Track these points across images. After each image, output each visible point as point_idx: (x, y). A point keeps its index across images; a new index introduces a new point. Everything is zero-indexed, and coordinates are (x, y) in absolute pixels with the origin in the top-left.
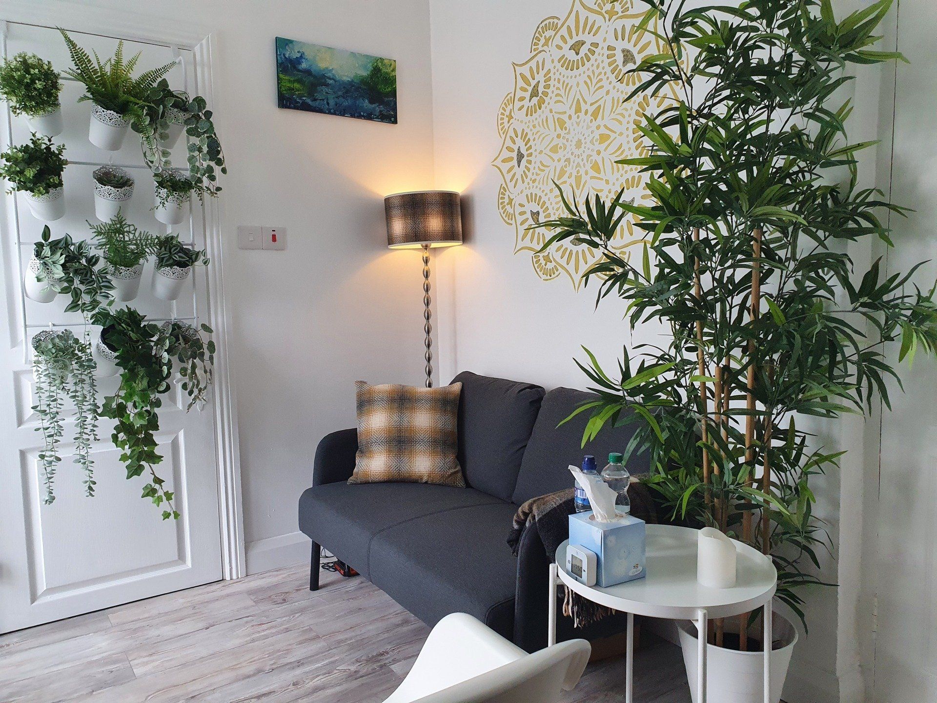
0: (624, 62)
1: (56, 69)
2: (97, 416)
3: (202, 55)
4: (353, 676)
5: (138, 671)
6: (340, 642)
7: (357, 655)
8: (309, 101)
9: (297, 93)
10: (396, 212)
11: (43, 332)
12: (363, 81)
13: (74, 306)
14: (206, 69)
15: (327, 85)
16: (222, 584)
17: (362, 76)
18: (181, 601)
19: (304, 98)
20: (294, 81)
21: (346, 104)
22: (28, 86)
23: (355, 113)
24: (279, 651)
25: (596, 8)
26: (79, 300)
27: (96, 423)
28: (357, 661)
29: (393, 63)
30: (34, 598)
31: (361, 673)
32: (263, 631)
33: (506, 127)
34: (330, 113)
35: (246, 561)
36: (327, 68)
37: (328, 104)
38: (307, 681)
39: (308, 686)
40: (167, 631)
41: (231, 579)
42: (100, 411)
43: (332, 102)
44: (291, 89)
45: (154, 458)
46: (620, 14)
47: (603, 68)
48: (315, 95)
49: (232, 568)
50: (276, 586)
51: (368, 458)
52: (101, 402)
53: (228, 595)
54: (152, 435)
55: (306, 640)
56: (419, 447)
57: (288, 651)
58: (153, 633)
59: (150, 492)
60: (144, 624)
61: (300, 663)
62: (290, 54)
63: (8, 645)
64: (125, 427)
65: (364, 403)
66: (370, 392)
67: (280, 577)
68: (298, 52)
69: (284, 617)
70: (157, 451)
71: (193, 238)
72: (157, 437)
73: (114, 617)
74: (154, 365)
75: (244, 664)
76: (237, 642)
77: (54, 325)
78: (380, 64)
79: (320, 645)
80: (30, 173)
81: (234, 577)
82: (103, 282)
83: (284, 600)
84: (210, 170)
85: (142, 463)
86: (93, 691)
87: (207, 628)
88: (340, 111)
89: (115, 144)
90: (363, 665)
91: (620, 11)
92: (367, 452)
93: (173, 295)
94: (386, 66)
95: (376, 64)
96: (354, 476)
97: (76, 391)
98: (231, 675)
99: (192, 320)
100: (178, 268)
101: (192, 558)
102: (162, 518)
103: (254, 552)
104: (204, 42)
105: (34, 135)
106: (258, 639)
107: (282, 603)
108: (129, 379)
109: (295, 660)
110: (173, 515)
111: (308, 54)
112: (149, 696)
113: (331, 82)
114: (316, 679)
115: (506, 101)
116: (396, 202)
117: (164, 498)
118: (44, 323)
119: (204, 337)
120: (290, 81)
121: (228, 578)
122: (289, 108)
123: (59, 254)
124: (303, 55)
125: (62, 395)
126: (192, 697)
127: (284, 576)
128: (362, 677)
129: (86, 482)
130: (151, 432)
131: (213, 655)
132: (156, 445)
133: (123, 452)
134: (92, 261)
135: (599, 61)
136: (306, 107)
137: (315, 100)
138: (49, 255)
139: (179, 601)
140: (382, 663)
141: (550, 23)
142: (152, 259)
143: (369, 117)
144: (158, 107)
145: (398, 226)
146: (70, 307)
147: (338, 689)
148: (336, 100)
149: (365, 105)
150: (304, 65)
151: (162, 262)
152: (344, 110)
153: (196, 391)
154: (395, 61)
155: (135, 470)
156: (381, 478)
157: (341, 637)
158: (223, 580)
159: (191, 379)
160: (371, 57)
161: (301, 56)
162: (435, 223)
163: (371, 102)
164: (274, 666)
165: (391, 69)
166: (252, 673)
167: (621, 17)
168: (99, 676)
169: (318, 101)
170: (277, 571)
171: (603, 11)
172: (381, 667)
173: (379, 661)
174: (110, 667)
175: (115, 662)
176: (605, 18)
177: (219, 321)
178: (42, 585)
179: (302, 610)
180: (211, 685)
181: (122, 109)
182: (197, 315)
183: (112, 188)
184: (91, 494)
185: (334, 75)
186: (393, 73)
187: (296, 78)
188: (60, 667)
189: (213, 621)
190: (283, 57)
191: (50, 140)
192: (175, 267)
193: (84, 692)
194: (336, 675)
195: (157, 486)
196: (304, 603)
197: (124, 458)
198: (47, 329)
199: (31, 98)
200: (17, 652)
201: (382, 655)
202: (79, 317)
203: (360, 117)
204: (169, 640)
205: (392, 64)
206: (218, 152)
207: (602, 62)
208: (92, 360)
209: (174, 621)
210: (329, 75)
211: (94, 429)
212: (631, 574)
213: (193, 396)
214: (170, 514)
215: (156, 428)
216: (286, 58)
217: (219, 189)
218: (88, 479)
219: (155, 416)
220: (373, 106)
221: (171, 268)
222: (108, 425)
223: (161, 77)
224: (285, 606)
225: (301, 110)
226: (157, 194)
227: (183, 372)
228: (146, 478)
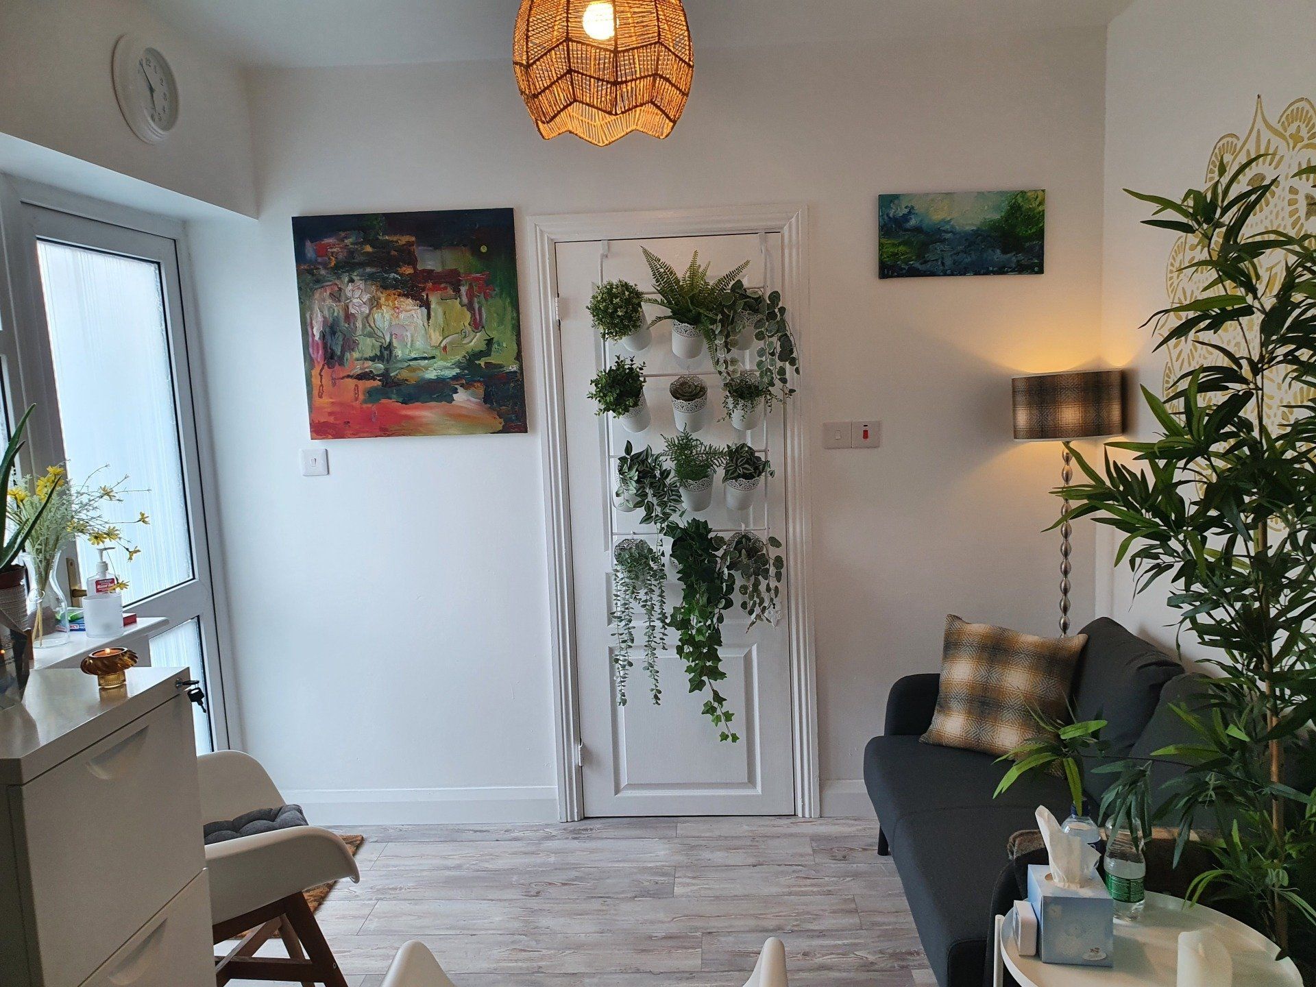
0: (1307, 214)
1: (640, 289)
2: (666, 626)
3: (790, 236)
4: (867, 966)
5: (678, 890)
6: (874, 924)
7: (884, 945)
8: (917, 265)
9: (902, 257)
10: (1021, 398)
11: (625, 540)
12: (995, 227)
13: (647, 519)
14: (794, 251)
15: (943, 241)
16: (793, 820)
17: (991, 221)
18: (746, 828)
19: (911, 263)
20: (900, 244)
21: (968, 260)
22: (612, 315)
23: (981, 269)
24: (808, 913)
25: (1279, 127)
26: (652, 512)
27: (666, 632)
28: (881, 952)
29: (1040, 194)
30: (617, 791)
31: (876, 967)
32: (805, 886)
33: (1175, 284)
34: (945, 274)
35: (821, 801)
36: (943, 220)
37: (943, 264)
38: (818, 955)
39: (816, 961)
40: (718, 857)
41: (804, 817)
42: (668, 621)
43: (948, 262)
44: (894, 254)
45: (716, 674)
46: (1306, 142)
47: (1283, 219)
48: (926, 256)
49: (806, 804)
50: (846, 837)
51: (946, 715)
52: (669, 610)
53: (791, 835)
54: (717, 650)
55: (842, 911)
56: (1007, 715)
57: (817, 917)
58: (706, 855)
59: (710, 710)
60: (703, 843)
61: (822, 934)
62: (895, 212)
63: (591, 829)
64: (687, 640)
65: (952, 645)
66: (960, 633)
67: (854, 829)
68: (906, 208)
69: (835, 877)
70: (721, 667)
71: (767, 443)
72: (721, 652)
73: (684, 828)
74: (716, 581)
75: (769, 916)
76: (774, 890)
77: (634, 533)
78: (1020, 200)
79: (854, 920)
80: (610, 398)
81: (807, 815)
82: (673, 495)
83: (845, 857)
84: (782, 371)
85: (705, 678)
86: (636, 897)
87: (754, 866)
88: (959, 271)
89: (693, 352)
90: (884, 959)
91: (1306, 136)
92: (946, 709)
93: (743, 505)
94: (1030, 201)
95: (1014, 201)
96: (927, 733)
97: (646, 601)
98: (752, 923)
99: (760, 530)
100: (744, 480)
101: (762, 785)
102: (720, 739)
103: (830, 793)
104: (793, 220)
105: (618, 358)
106: (796, 894)
107: (840, 860)
108: (689, 595)
109: (819, 928)
110: (730, 738)
111: (919, 207)
112: (676, 918)
113: (949, 236)
114: (828, 957)
115: (1176, 248)
116: (1021, 386)
117: (723, 718)
118: (627, 532)
119: (773, 553)
120: (894, 245)
121: (800, 814)
122: (892, 277)
123: (634, 470)
124: (913, 211)
125: (634, 604)
126: (709, 933)
127: (860, 828)
128: (874, 971)
129: (652, 690)
130: (716, 647)
131: (746, 897)
132: (720, 660)
133: (689, 664)
134: (665, 474)
135: (1279, 208)
136: (913, 273)
137: (925, 262)
138: (627, 471)
139: (744, 827)
140: (904, 964)
141: (1228, 142)
142: (720, 472)
143: (1001, 270)
144: (730, 312)
145: (1022, 417)
146: (646, 518)
147: (844, 975)
148: (955, 257)
149: (995, 257)
150: (913, 222)
151: (731, 475)
152: (965, 268)
153: (757, 610)
154: (1043, 191)
155: (697, 685)
156: (956, 743)
157: (879, 919)
158: (795, 815)
159: (751, 598)
160: (1007, 192)
161: (910, 212)
162: (1070, 415)
163: (1004, 252)
164: (796, 929)
165: (1037, 203)
166: (771, 928)
167: (1307, 146)
168: (646, 884)
169: (930, 263)
170: (855, 820)
171: (1287, 134)
172: (902, 967)
173: (903, 960)
174: (657, 878)
175: (664, 875)
176: (1288, 144)
177: (797, 531)
178: (624, 781)
179: (856, 875)
180: (731, 926)
181: (695, 321)
182: (768, 525)
183: (684, 402)
184: (657, 703)
185: (953, 227)
186: (1040, 208)
187: (901, 240)
188: (621, 865)
189: (765, 859)
190: (886, 218)
191: (632, 361)
192: (741, 479)
193: (629, 895)
194: (851, 959)
195: (716, 705)
196: (862, 867)
197: (689, 670)
198: (629, 537)
199: (615, 326)
200: (595, 838)
201: (911, 954)
202: (654, 527)
203: (987, 273)
204: (717, 867)
205: (1040, 197)
206: (791, 352)
207: (1283, 209)
208: (663, 570)
209: (728, 849)
210: (948, 227)
211: (664, 637)
212: (1086, 957)
213: (754, 616)
214: (727, 736)
215: (720, 644)
216: (890, 218)
217: (792, 391)
218: (654, 687)
219: (718, 631)
220: (1009, 255)
221: (736, 481)
222: (674, 636)
223: (734, 280)
224: (842, 865)
225: (907, 277)
226: (724, 404)
227: (744, 589)
228: (706, 695)
